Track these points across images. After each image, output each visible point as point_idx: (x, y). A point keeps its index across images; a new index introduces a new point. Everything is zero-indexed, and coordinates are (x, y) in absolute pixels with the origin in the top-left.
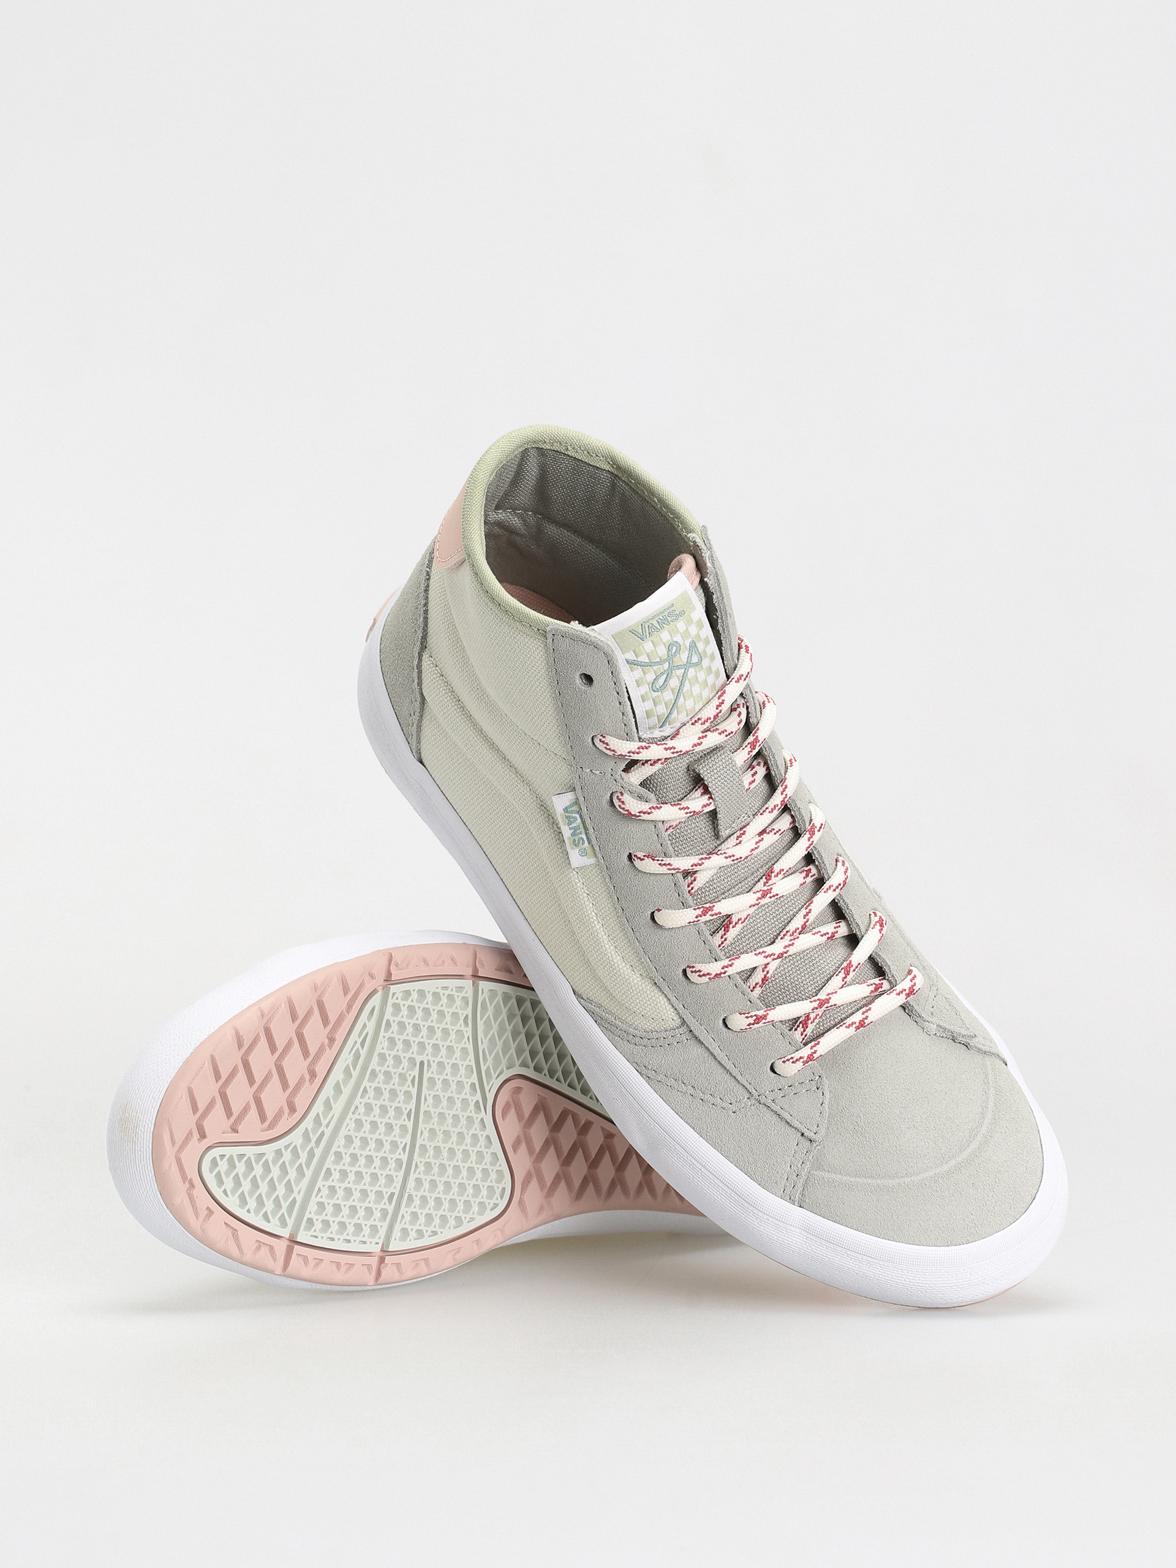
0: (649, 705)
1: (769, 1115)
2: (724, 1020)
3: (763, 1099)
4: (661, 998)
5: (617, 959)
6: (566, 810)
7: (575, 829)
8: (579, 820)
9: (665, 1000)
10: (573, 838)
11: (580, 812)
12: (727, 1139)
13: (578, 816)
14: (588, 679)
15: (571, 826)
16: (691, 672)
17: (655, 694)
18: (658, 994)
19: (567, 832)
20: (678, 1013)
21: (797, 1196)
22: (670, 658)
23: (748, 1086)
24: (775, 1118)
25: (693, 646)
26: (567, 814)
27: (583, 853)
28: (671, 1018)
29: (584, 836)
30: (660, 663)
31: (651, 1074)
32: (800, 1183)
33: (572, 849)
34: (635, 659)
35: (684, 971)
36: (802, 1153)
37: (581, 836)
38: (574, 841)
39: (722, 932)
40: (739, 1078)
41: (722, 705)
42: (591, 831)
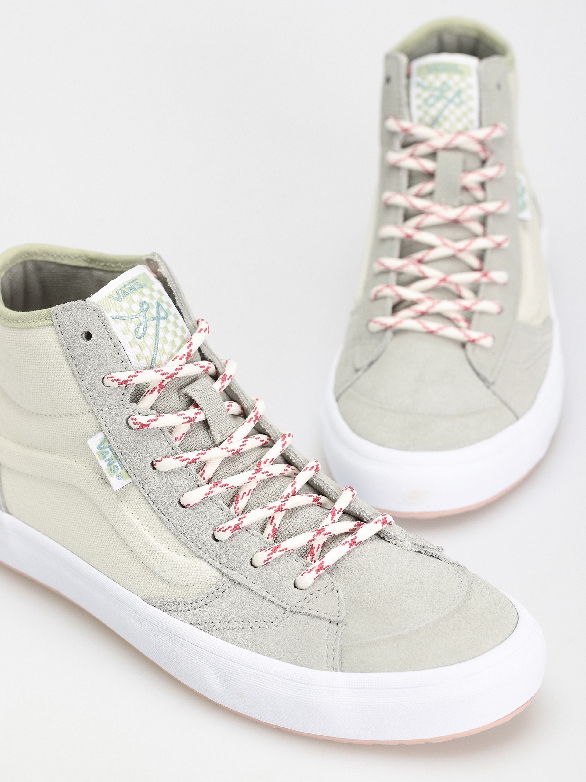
0: (137, 350)
1: (302, 618)
2: (251, 562)
3: (294, 609)
4: (202, 564)
5: (165, 551)
6: (99, 448)
7: (110, 460)
8: (110, 453)
9: (206, 563)
10: (110, 467)
11: (110, 447)
12: (276, 646)
13: (108, 450)
14: (88, 336)
15: (106, 459)
16: (162, 323)
17: (139, 341)
18: (199, 562)
19: (104, 465)
20: (217, 569)
21: (337, 664)
22: (143, 312)
23: (281, 604)
24: (307, 618)
25: (159, 305)
26: (101, 451)
27: (120, 477)
28: (212, 574)
29: (117, 464)
30: (137, 316)
31: (211, 626)
32: (338, 653)
33: (111, 476)
34: (117, 314)
35: (213, 536)
36: (333, 634)
37: (115, 464)
38: (111, 469)
39: (234, 505)
40: (273, 599)
41: (191, 346)
42: (120, 456)
